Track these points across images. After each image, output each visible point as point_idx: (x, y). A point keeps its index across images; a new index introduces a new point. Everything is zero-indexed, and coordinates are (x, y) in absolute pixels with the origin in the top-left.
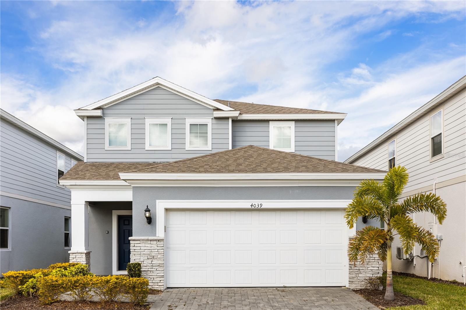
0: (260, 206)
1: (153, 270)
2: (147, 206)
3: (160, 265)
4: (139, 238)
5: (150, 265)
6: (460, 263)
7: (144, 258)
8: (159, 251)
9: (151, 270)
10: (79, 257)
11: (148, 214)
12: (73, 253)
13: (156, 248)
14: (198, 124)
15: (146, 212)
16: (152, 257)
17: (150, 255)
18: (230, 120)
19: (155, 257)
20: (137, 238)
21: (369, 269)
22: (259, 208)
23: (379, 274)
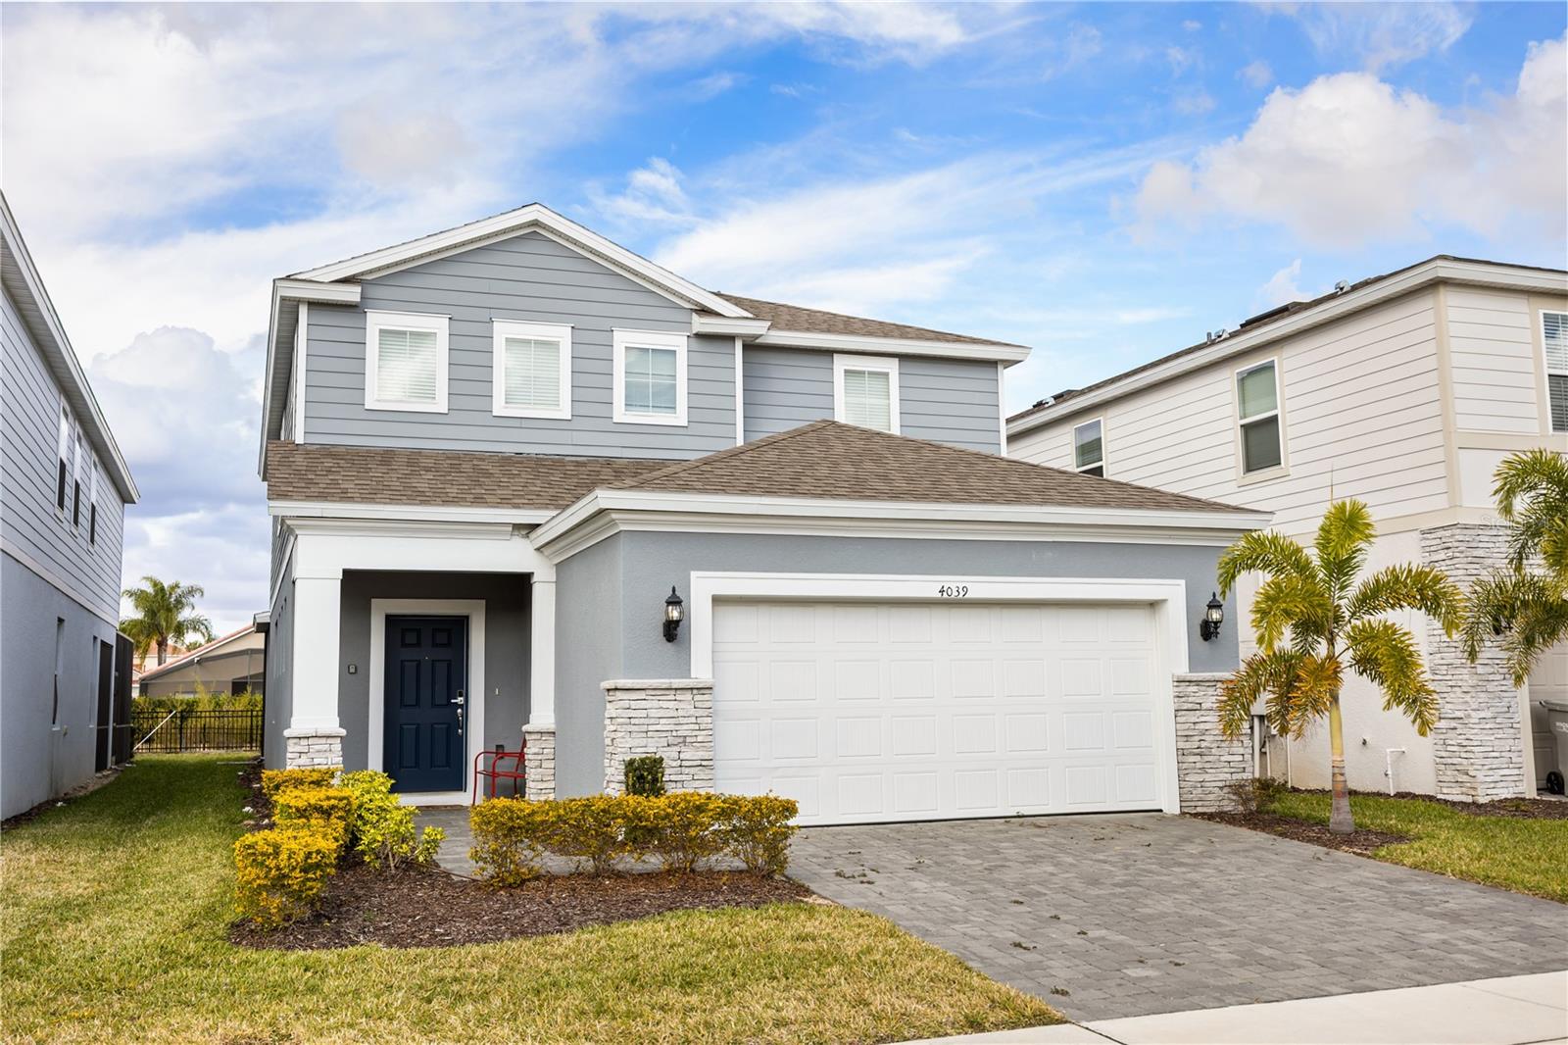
0: (962, 593)
1: (684, 777)
2: (674, 590)
3: (704, 763)
4: (645, 683)
5: (674, 764)
6: (1365, 743)
7: (657, 742)
8: (699, 720)
9: (679, 778)
10: (318, 751)
11: (675, 614)
12: (300, 738)
13: (693, 711)
14: (648, 349)
15: (670, 608)
16: (681, 740)
17: (674, 734)
18: (739, 346)
19: (688, 740)
20: (638, 683)
21: (1223, 759)
22: (960, 599)
23: (1244, 772)
